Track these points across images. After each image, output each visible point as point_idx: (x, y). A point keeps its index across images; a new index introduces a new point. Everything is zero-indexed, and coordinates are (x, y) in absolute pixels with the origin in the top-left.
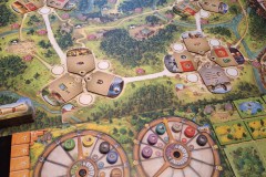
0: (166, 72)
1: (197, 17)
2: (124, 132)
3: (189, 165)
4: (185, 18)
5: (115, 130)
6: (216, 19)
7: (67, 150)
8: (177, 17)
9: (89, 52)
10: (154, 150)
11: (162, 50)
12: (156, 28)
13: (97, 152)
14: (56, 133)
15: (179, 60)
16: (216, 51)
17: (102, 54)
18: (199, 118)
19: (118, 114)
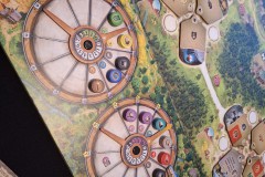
0: (222, 112)
2: (145, 82)
3: (128, 168)
5: (144, 71)
7: (109, 17)
9: (225, 11)
10: (134, 124)
11: (246, 100)
13: (115, 55)
17: (226, 28)
18: (181, 164)
19: (162, 67)
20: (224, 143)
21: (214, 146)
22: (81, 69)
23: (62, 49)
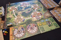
0: (31, 17)
1: (35, 9)
3: (34, 29)
4: (34, 9)
5: (24, 26)
6: (38, 9)
7: (17, 29)
8: (33, 9)
9: (20, 16)
10: (29, 28)
12: (29, 11)
13: (21, 29)
14: (16, 27)
15: (33, 16)
16: (38, 14)
17: (22, 16)
18: (35, 23)
19: (24, 24)
20: (35, 18)
21: (34, 19)
22: (22, 33)
23: (19, 35)
